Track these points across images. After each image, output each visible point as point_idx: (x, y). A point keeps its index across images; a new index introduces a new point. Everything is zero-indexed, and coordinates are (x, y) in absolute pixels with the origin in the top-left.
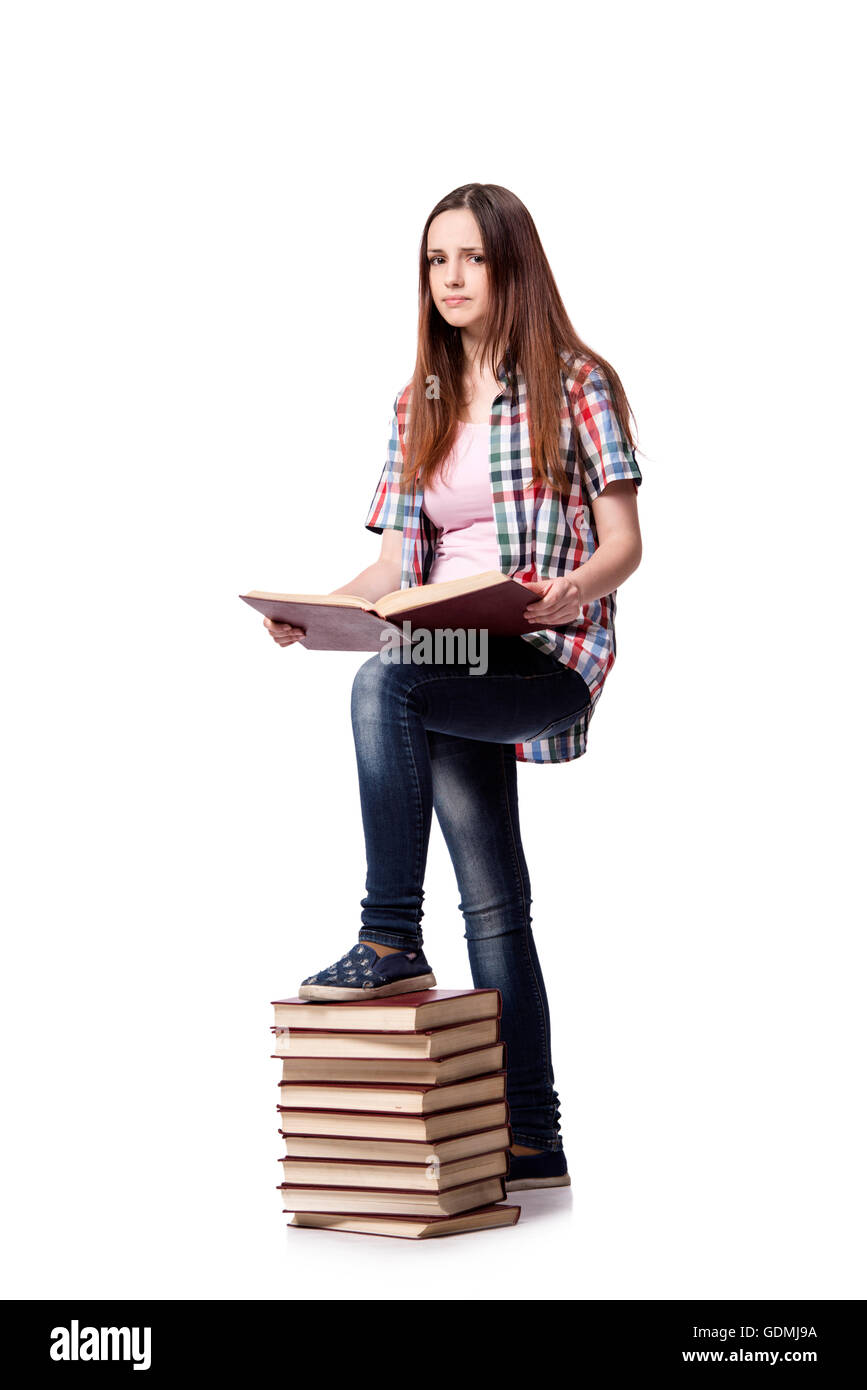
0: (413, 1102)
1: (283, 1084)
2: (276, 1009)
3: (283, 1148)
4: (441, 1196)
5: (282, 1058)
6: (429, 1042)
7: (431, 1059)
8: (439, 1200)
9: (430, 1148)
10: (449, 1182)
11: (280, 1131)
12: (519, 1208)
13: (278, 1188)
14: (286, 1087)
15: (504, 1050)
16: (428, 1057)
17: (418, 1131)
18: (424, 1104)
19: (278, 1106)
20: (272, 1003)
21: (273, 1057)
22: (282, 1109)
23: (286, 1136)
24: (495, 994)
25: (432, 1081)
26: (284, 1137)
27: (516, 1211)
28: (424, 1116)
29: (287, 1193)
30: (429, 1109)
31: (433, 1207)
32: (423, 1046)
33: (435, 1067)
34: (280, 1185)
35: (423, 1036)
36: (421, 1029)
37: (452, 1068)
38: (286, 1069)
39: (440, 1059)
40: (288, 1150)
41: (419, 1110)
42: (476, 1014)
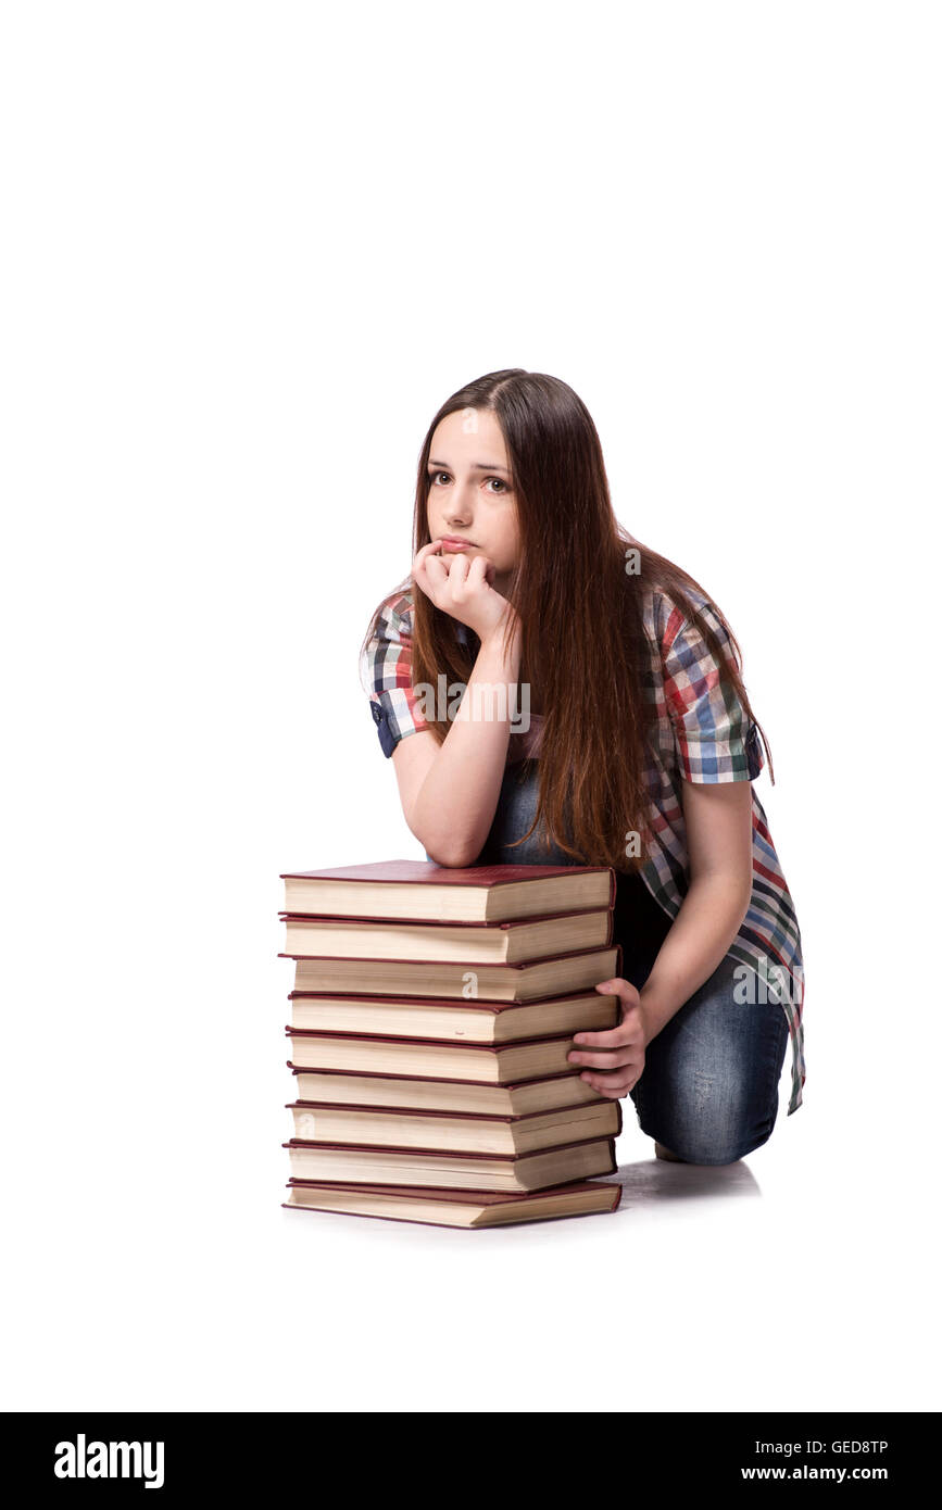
0: (481, 1027)
1: (295, 996)
2: (287, 886)
3: (294, 1089)
4: (520, 1162)
5: (295, 958)
6: (506, 939)
7: (510, 965)
8: (515, 1168)
9: (504, 1093)
10: (532, 1142)
11: (289, 1064)
12: (621, 1187)
13: (284, 1146)
14: (301, 1001)
15: (618, 957)
16: (504, 960)
17: (487, 1069)
18: (496, 1030)
19: (287, 1028)
20: (282, 877)
21: (281, 955)
22: (293, 1032)
23: (298, 1071)
24: (608, 873)
25: (510, 997)
26: (294, 1073)
27: (615, 1191)
28: (496, 1047)
29: (299, 1154)
30: (502, 1037)
31: (505, 1179)
32: (497, 944)
33: (513, 976)
34: (287, 1141)
35: (496, 932)
36: (495, 919)
37: (541, 979)
38: (300, 974)
39: (520, 964)
40: (300, 1093)
41: (489, 1037)
42: (577, 903)
